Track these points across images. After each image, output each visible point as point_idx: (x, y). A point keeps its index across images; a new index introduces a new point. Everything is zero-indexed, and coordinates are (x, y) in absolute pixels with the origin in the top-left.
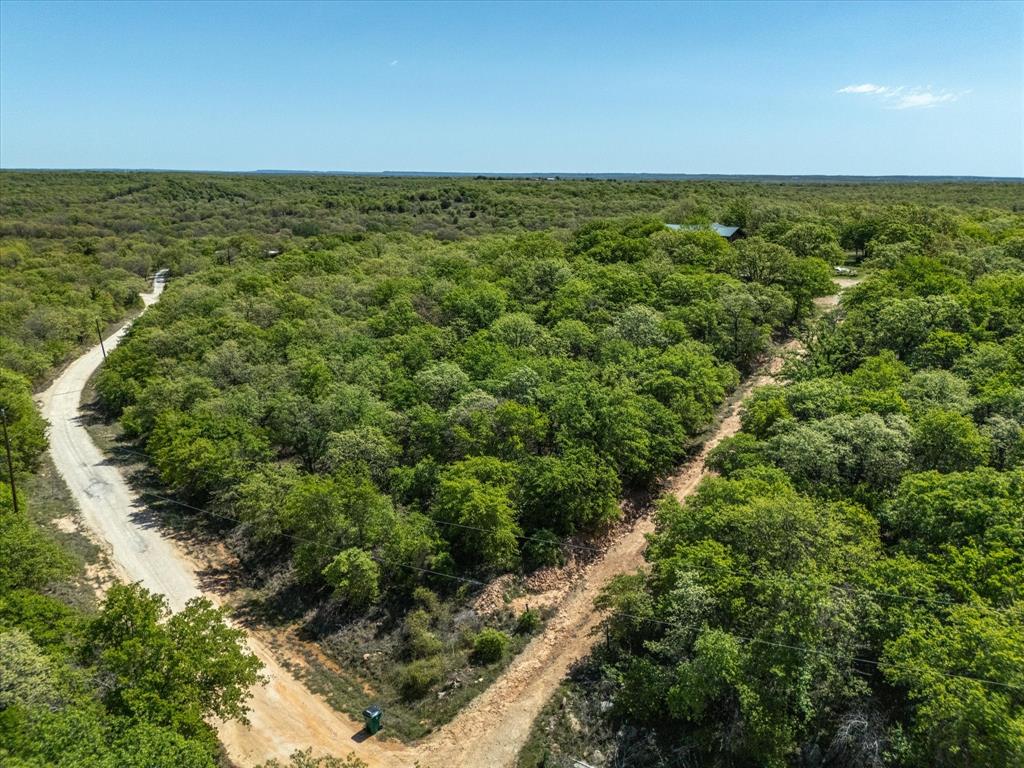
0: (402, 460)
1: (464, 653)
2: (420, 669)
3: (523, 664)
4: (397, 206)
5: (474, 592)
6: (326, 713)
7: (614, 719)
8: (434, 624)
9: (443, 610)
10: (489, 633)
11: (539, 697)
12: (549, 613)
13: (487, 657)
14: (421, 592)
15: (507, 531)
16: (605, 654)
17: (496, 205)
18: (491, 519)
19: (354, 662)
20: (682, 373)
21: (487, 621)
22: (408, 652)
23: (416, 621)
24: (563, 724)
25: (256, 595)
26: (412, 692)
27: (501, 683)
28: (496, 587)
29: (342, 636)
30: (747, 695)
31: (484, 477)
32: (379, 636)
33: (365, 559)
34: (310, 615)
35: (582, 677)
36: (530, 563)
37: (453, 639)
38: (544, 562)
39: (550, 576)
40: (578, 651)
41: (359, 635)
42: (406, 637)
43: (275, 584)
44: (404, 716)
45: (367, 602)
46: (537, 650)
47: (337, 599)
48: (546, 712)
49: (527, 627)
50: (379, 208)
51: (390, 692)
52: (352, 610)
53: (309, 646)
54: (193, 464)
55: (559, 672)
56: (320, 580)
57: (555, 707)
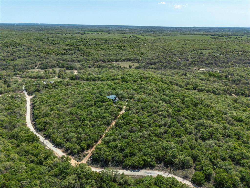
0: (77, 140)
1: (83, 156)
2: (80, 158)
3: (87, 156)
4: (64, 53)
5: (84, 152)
6: (75, 161)
7: (92, 159)
8: (81, 154)
9: (81, 153)
10: (85, 155)
11: (88, 158)
12: (89, 153)
13: (85, 156)
14: (80, 152)
15: (86, 147)
16: (92, 155)
17: (86, 53)
18: (84, 147)
19: (76, 157)
20: (101, 130)
21: (85, 154)
22: (79, 157)
23: (80, 154)
24: (89, 160)
25: (67, 153)
26: (80, 159)
27: (86, 158)
28: (85, 151)
29: (75, 156)
30: (98, 157)
31: (84, 143)
32: (77, 155)
33: (76, 150)
34: (72, 154)
35: (90, 157)
36: (88, 149)
37: (82, 155)
38: (89, 149)
39: (89, 150)
40: (90, 155)
41: (76, 155)
42: (79, 155)
43: (69, 152)
44: (80, 160)
45: (76, 153)
46: (88, 155)
47: (74, 153)
48: (88, 159)
49: (87, 154)
50: (60, 54)
51: (79, 159)
52: (75, 154)
53: (73, 157)
54: (59, 142)
55: (89, 157)
56: (72, 152)
57: (89, 159)
